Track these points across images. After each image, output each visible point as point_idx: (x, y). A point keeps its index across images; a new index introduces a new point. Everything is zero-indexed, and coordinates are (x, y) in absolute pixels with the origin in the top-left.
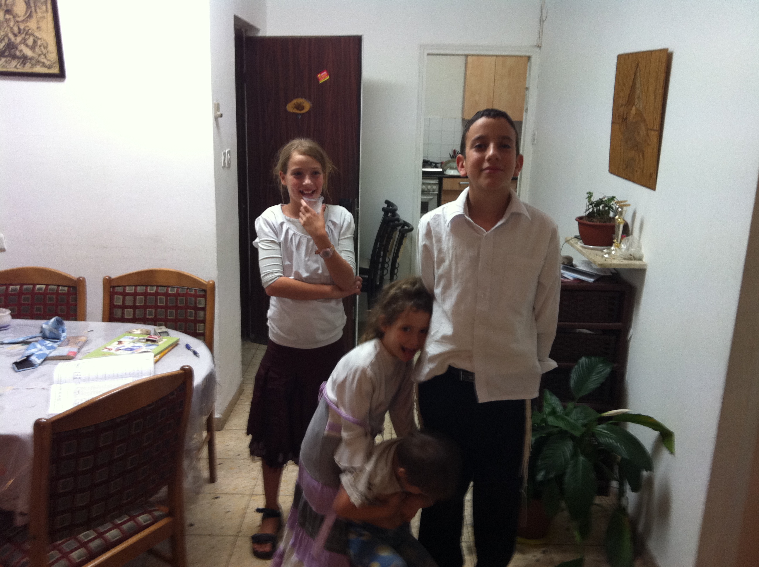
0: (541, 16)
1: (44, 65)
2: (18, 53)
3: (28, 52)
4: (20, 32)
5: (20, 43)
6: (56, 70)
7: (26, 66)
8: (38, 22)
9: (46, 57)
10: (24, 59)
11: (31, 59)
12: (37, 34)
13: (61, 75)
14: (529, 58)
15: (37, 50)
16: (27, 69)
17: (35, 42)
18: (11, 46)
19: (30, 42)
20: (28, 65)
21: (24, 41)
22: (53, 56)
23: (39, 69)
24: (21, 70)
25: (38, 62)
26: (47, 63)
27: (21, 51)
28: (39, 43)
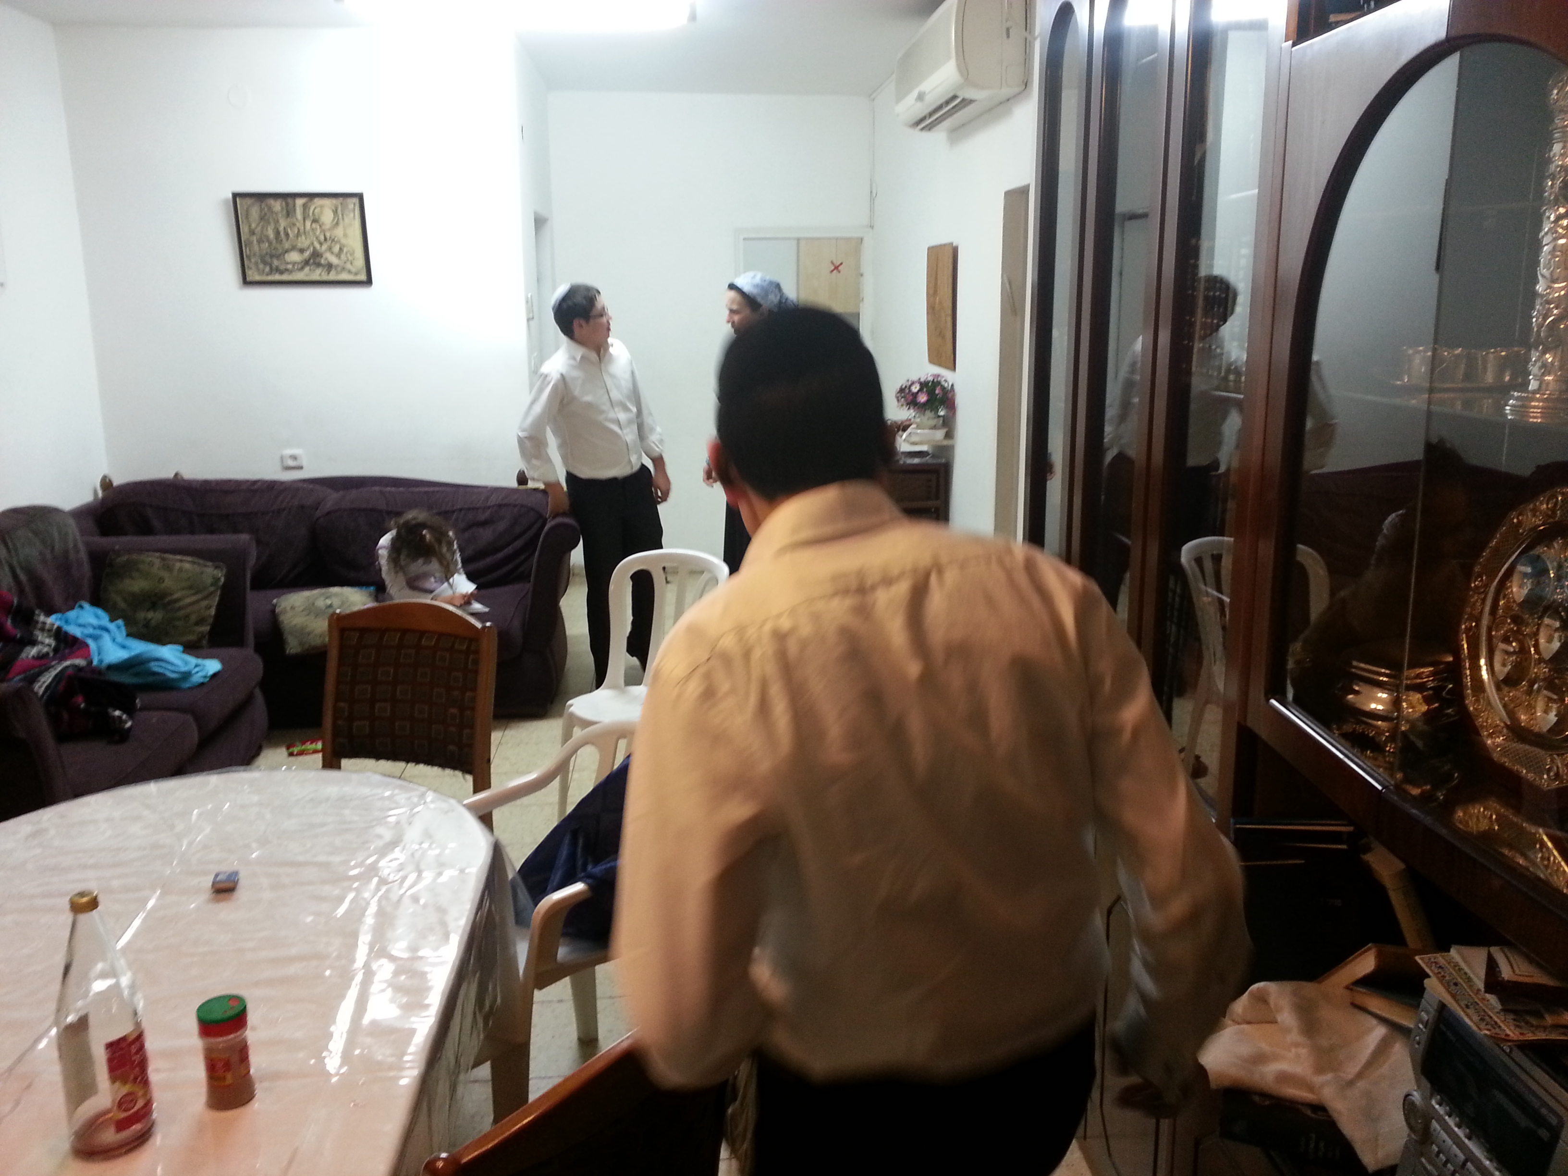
0: (871, 192)
1: (350, 272)
2: (323, 261)
3: (334, 260)
4: (326, 239)
5: (326, 251)
6: (363, 277)
7: (330, 274)
8: (345, 230)
9: (351, 263)
10: (330, 267)
11: (337, 266)
12: (343, 241)
13: (369, 282)
14: (862, 239)
15: (343, 256)
16: (332, 276)
17: (341, 249)
18: (316, 255)
19: (336, 249)
20: (333, 272)
21: (330, 249)
22: (360, 262)
23: (344, 276)
24: (325, 277)
25: (343, 269)
26: (353, 270)
27: (326, 259)
28: (345, 250)
